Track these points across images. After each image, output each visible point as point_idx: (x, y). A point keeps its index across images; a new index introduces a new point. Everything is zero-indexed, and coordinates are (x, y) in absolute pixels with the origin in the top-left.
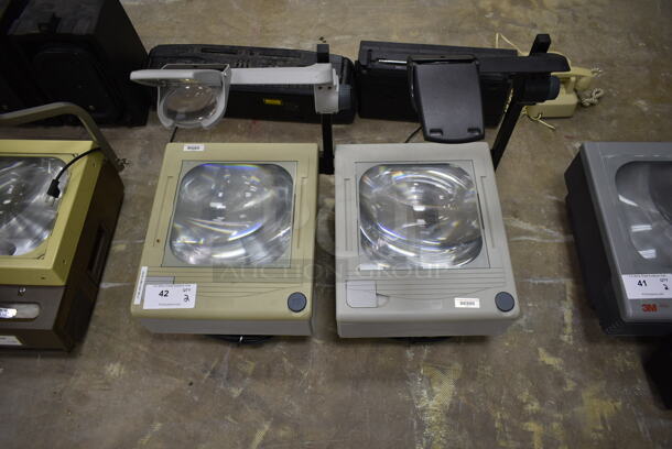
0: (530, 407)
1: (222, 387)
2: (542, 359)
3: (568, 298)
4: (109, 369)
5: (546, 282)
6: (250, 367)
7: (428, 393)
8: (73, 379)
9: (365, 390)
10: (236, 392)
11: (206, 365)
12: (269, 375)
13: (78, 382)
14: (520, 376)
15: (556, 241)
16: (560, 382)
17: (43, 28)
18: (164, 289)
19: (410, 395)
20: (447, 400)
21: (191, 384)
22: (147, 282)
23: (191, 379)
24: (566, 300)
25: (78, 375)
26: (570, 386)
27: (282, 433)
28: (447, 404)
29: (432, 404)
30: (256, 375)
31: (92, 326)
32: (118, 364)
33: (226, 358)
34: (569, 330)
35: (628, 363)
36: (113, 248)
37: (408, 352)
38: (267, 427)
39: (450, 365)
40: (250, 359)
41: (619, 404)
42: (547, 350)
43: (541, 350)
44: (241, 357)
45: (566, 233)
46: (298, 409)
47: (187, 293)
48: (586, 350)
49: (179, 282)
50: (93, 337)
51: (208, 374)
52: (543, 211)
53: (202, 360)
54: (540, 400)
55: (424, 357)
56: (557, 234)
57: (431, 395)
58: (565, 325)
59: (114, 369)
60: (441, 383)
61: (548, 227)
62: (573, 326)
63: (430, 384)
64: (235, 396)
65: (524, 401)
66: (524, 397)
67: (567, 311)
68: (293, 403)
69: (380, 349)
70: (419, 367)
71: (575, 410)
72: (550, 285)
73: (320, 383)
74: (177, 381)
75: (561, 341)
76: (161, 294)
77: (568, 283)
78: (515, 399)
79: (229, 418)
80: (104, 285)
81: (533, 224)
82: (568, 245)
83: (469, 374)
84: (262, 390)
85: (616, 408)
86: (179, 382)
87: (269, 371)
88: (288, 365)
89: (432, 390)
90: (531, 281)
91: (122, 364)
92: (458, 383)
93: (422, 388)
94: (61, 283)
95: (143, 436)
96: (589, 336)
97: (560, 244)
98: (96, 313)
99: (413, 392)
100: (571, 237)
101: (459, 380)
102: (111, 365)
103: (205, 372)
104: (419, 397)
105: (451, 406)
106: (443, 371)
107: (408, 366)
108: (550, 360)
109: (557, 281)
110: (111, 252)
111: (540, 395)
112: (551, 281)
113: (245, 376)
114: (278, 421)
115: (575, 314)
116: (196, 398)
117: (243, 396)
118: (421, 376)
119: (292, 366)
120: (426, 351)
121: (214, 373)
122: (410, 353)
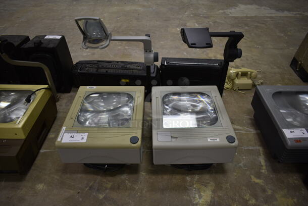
0: (251, 202)
1: (94, 194)
2: (253, 180)
3: (261, 154)
4: (38, 187)
5: (250, 148)
6: (109, 185)
7: (199, 196)
8: (19, 191)
10: (101, 196)
11: (87, 184)
12: (119, 188)
13: (21, 192)
14: (244, 188)
15: (253, 133)
16: (264, 191)
17: (36, 44)
18: (72, 135)
19: (190, 197)
20: (209, 199)
21: (79, 193)
22: (65, 132)
23: (79, 191)
24: (260, 155)
25: (22, 189)
26: (269, 192)
28: (209, 201)
29: (201, 201)
30: (112, 189)
31: (33, 168)
32: (43, 184)
33: (97, 181)
34: (264, 167)
35: (296, 182)
36: (48, 136)
37: (187, 178)
39: (208, 183)
40: (109, 181)
41: (295, 200)
42: (255, 176)
43: (252, 177)
44: (105, 180)
45: (256, 130)
47: (83, 136)
48: (274, 176)
49: (80, 133)
50: (33, 172)
51: (88, 188)
52: (244, 122)
53: (86, 182)
54: (255, 199)
55: (196, 180)
56: (252, 130)
57: (200, 197)
58: (262, 166)
59: (40, 186)
60: (205, 191)
61: (247, 127)
62: (266, 166)
63: (199, 192)
64: (100, 198)
65: (248, 199)
66: (247, 197)
67: (262, 160)
68: (130, 201)
69: (174, 176)
70: (193, 185)
71: (274, 203)
72: (252, 150)
73: (144, 192)
74: (72, 191)
75: (262, 173)
76: (71, 137)
77: (261, 149)
78: (243, 198)
80: (42, 151)
81: (240, 126)
82: (258, 134)
83: (218, 187)
84: (114, 195)
85: (294, 202)
88: (128, 184)
89: (201, 195)
91: (45, 184)
92: (214, 191)
93: (195, 194)
94: (23, 137)
96: (275, 170)
97: (254, 134)
98: (36, 162)
99: (191, 196)
100: (259, 131)
101: (214, 190)
102: (39, 185)
103: (86, 187)
104: (194, 198)
105: (211, 202)
106: (206, 186)
107: (188, 184)
108: (257, 181)
109: (255, 148)
110: (47, 138)
111: (255, 196)
112: (252, 148)
113: (106, 189)
115: (266, 161)
116: (81, 199)
117: (105, 198)
118: (195, 188)
119: (130, 184)
120: (196, 177)
121: (91, 188)
122: (188, 178)
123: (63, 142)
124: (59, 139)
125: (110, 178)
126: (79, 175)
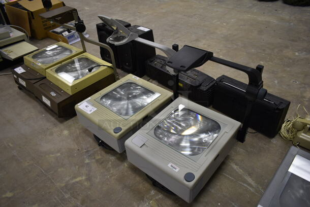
1: (85, 157)
6: (99, 157)
9: (125, 192)
10: (87, 161)
11: (88, 148)
13: (55, 129)
18: (88, 105)
21: (78, 150)
22: (87, 101)
23: (80, 149)
25: (57, 128)
27: (86, 183)
30: (97, 161)
33: (94, 150)
38: (84, 178)
40: (101, 155)
44: (99, 152)
46: (98, 180)
47: (92, 110)
49: (94, 106)
51: (85, 151)
53: (88, 146)
55: (157, 198)
59: (66, 132)
64: (85, 162)
68: (99, 178)
69: (144, 183)
70: (151, 200)
73: (113, 178)
76: (86, 106)
79: (77, 167)
81: (256, 183)
84: (94, 166)
86: (76, 147)
87: (102, 163)
88: (109, 165)
90: (233, 204)
91: (69, 132)
94: (71, 94)
95: (53, 154)
103: (85, 149)
107: (148, 196)
113: (95, 158)
114: (89, 179)
116: (75, 155)
117: (88, 163)
118: (149, 203)
119: (110, 166)
120: (160, 196)
121: (87, 152)
122: (153, 192)
123: (79, 107)
124: (78, 104)
125: (103, 153)
126: (90, 139)
